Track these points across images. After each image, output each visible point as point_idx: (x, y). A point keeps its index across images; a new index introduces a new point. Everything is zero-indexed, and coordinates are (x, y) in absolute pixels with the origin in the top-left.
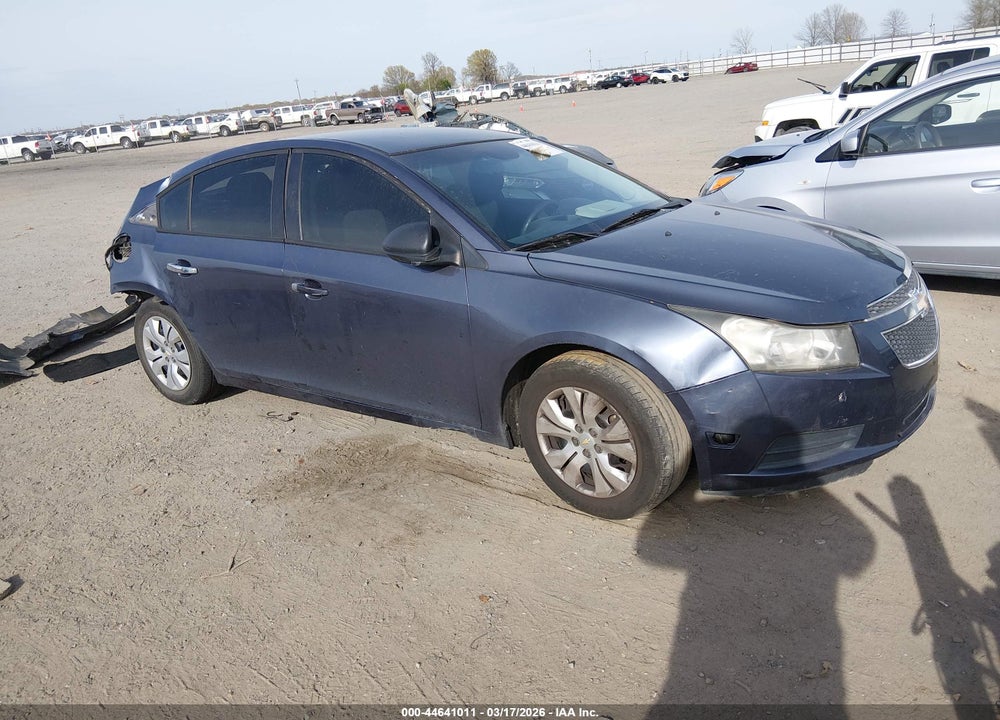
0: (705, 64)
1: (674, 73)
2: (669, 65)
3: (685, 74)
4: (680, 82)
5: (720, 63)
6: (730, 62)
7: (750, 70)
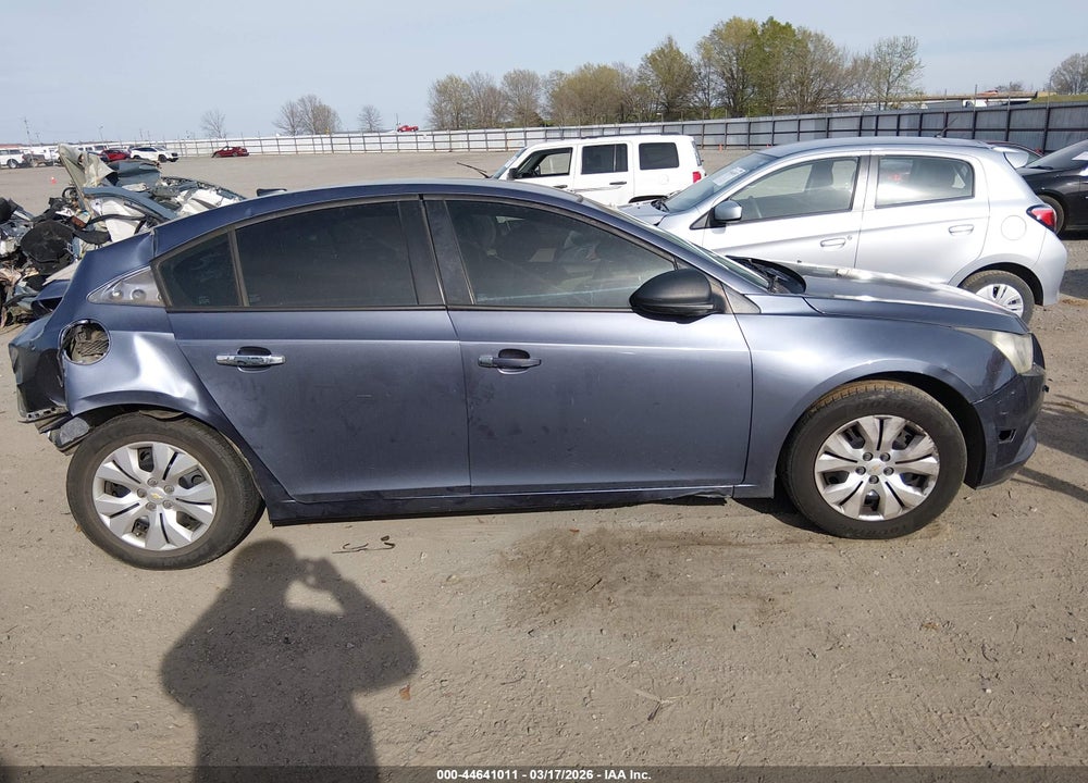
0: (188, 146)
1: (159, 153)
2: (154, 143)
3: (173, 155)
4: (168, 163)
5: (204, 145)
6: (214, 145)
7: (240, 155)
